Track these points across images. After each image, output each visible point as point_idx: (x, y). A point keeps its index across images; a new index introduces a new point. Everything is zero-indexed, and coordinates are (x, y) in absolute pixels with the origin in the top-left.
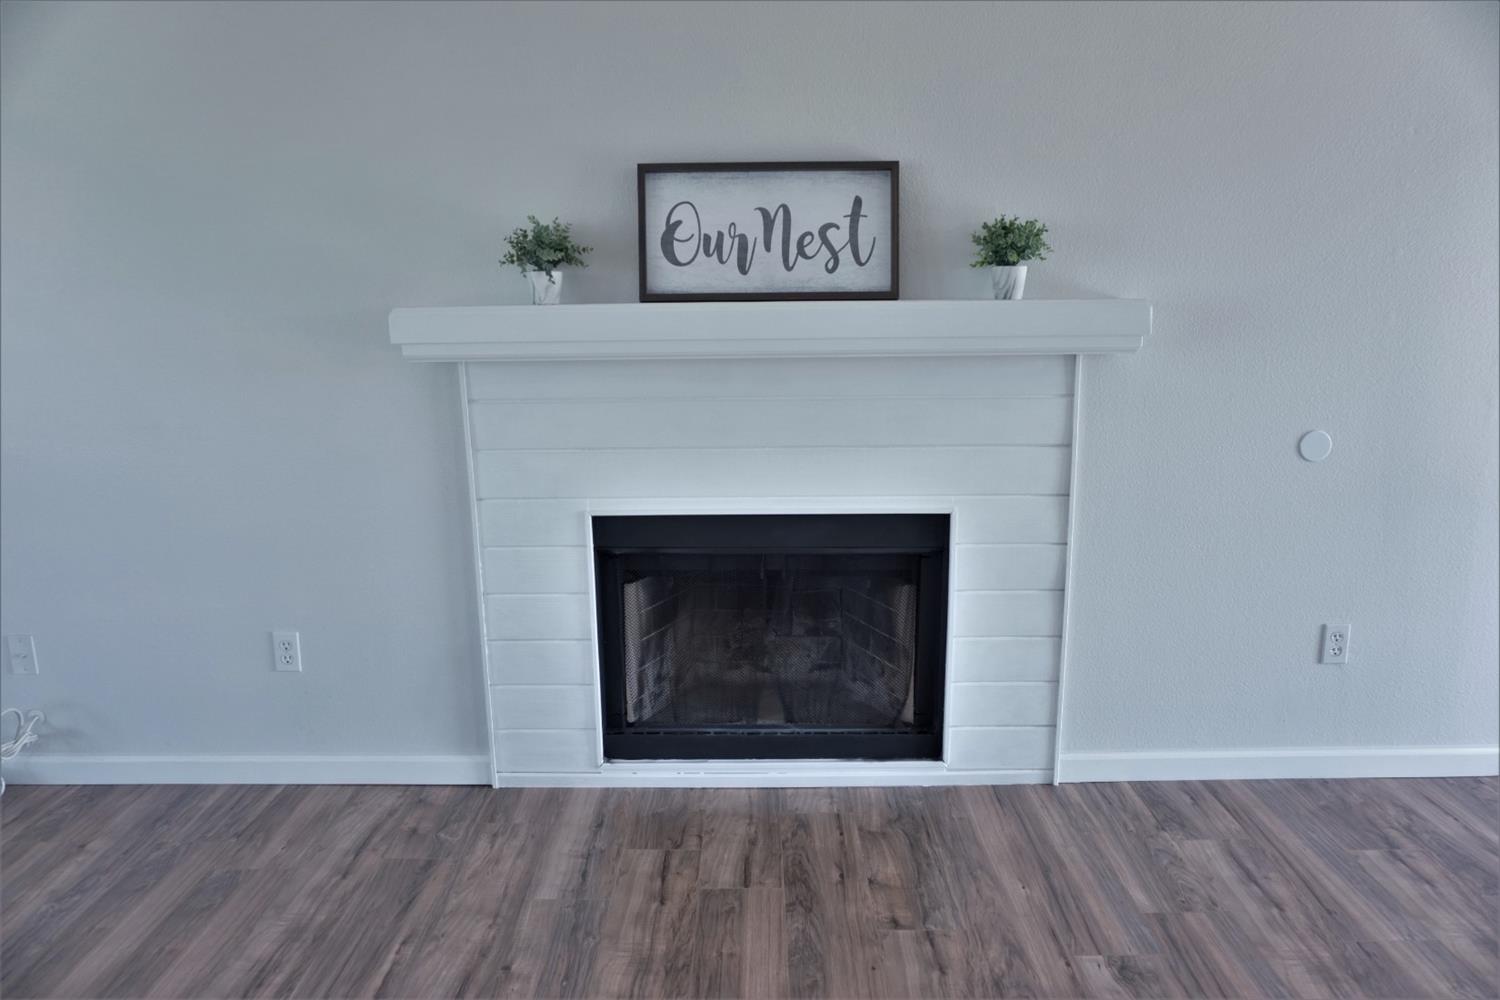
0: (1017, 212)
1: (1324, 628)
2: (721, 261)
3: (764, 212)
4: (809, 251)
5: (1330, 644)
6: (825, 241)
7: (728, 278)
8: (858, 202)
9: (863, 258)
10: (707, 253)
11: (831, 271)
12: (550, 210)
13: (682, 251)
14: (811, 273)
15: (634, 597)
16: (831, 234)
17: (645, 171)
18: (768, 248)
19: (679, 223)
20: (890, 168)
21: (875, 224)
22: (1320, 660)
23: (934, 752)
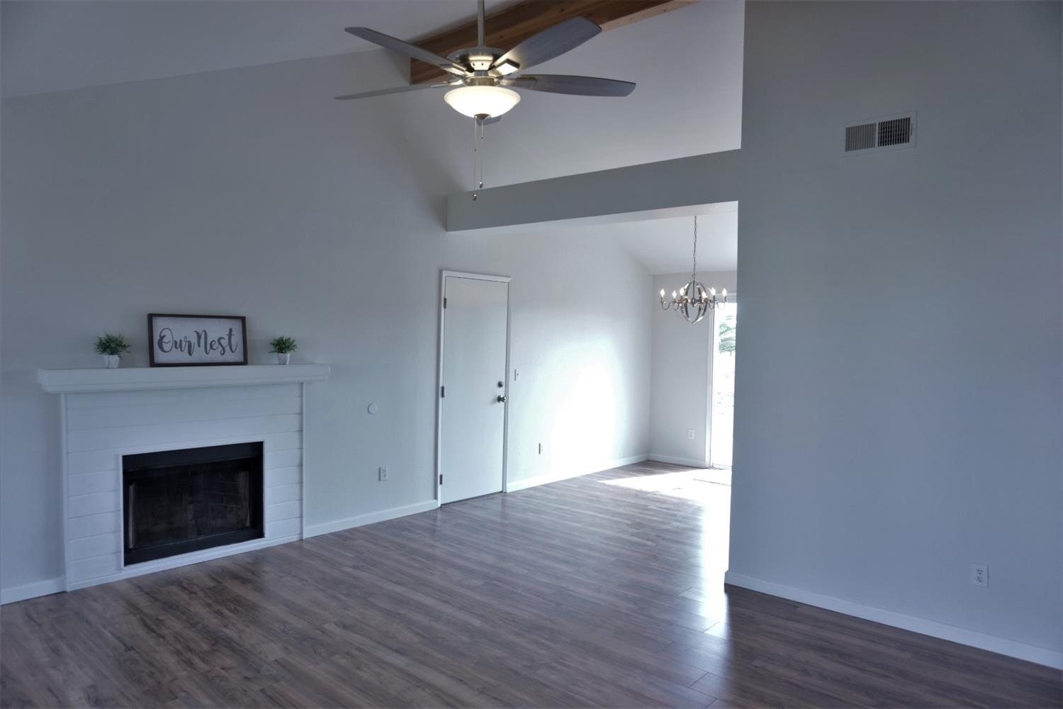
0: (285, 333)
1: (380, 469)
2: (182, 351)
3: (197, 333)
4: (214, 347)
5: (382, 474)
6: (220, 343)
7: (185, 357)
8: (231, 330)
9: (234, 349)
10: (176, 348)
11: (223, 354)
12: (114, 330)
13: (166, 347)
14: (215, 356)
16: (222, 341)
17: (151, 317)
18: (199, 346)
19: (164, 336)
20: (243, 319)
21: (237, 338)
22: (380, 480)
23: (259, 534)
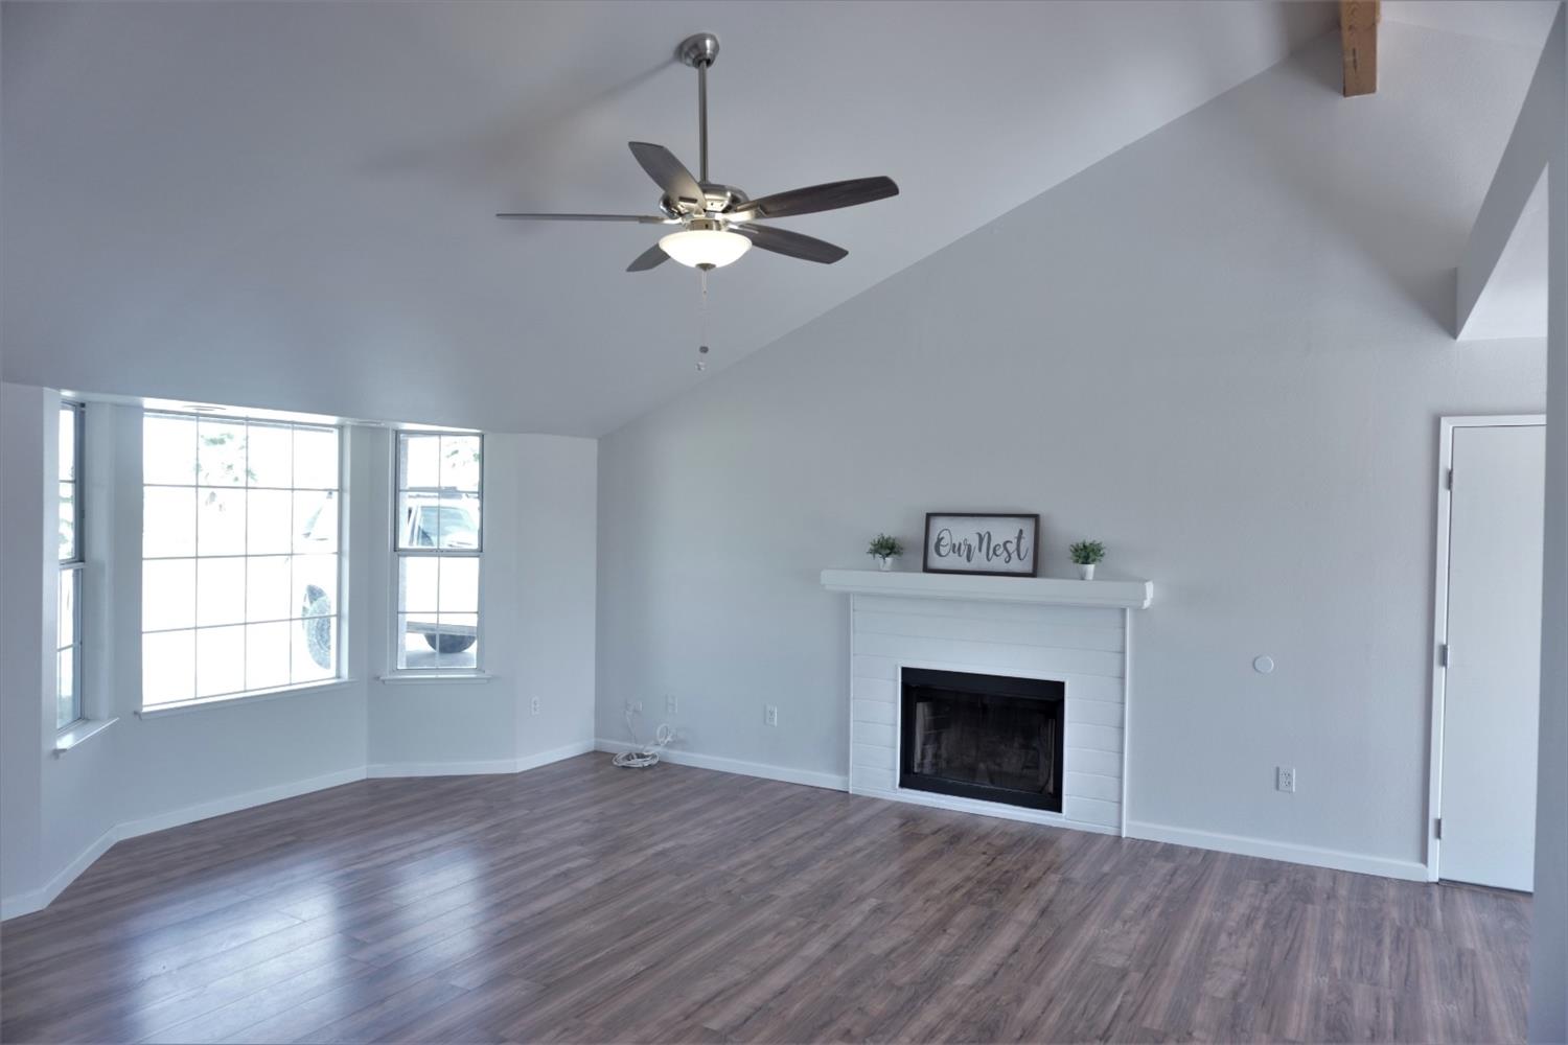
0: (1089, 538)
1: (1278, 769)
2: (960, 555)
3: (980, 535)
4: (998, 553)
5: (1282, 779)
6: (1006, 549)
7: (962, 564)
8: (1021, 531)
9: (1022, 556)
10: (954, 552)
11: (1007, 562)
12: (891, 531)
13: (943, 551)
14: (998, 564)
15: (922, 711)
16: (1008, 545)
17: (929, 516)
18: (980, 550)
19: (942, 538)
20: (1036, 517)
21: (1027, 543)
22: (1277, 787)
23: (1056, 806)
